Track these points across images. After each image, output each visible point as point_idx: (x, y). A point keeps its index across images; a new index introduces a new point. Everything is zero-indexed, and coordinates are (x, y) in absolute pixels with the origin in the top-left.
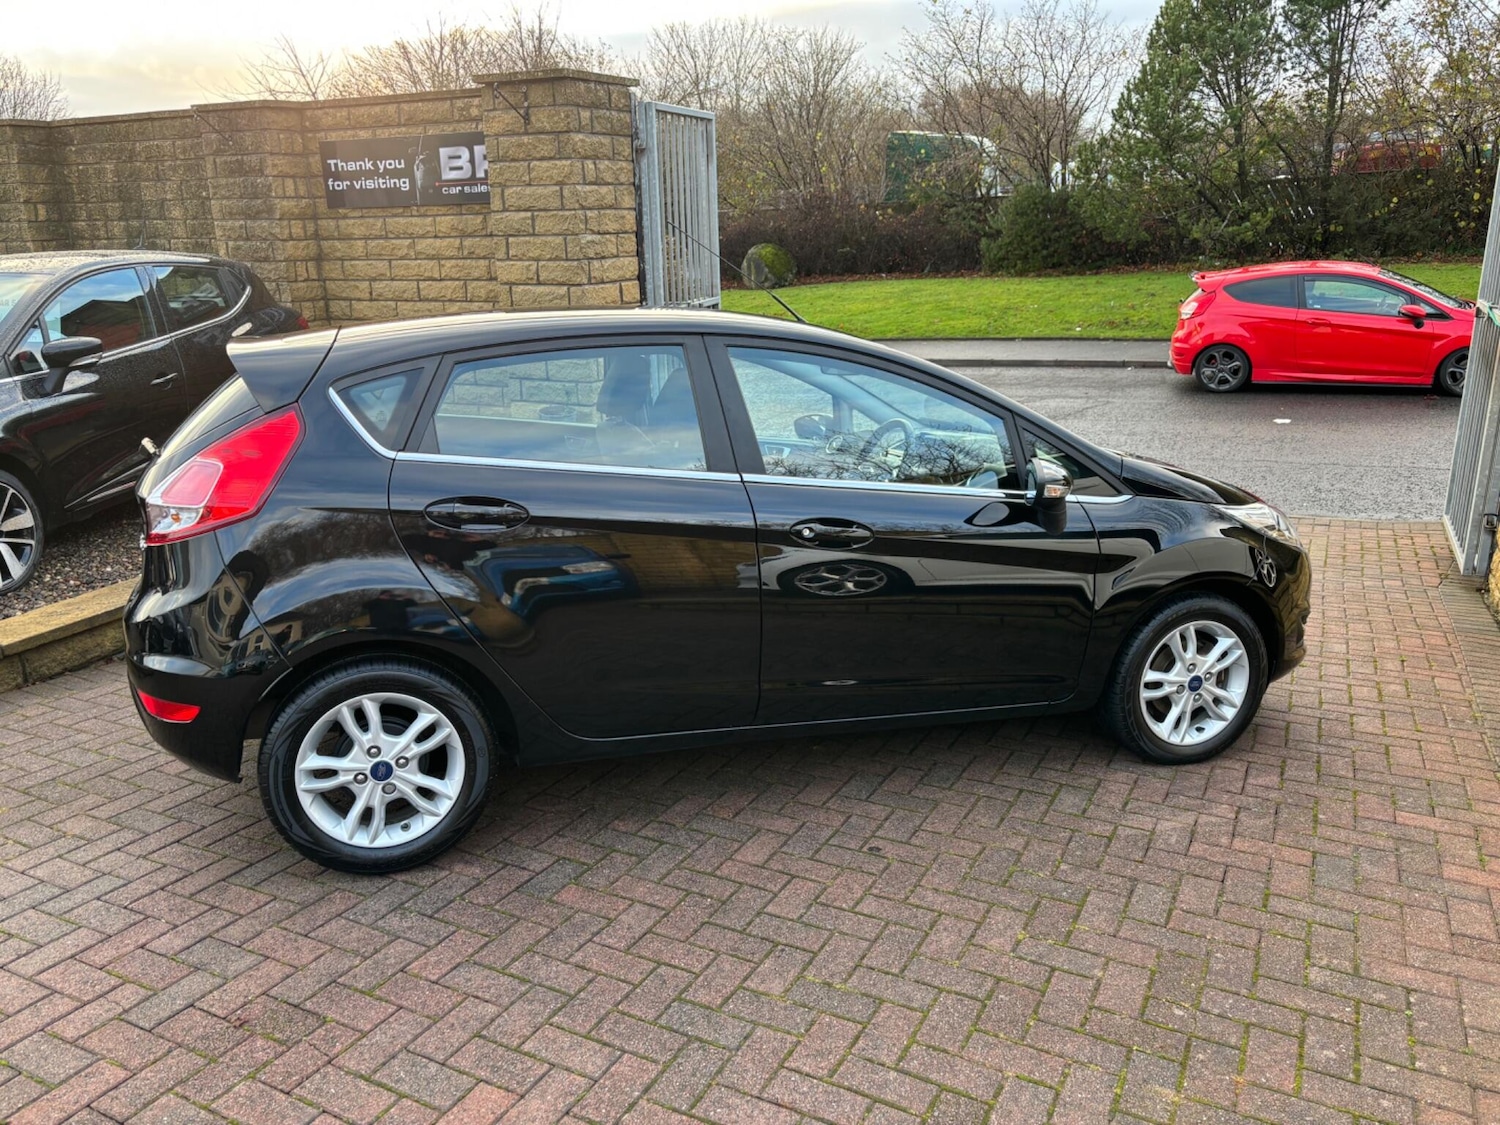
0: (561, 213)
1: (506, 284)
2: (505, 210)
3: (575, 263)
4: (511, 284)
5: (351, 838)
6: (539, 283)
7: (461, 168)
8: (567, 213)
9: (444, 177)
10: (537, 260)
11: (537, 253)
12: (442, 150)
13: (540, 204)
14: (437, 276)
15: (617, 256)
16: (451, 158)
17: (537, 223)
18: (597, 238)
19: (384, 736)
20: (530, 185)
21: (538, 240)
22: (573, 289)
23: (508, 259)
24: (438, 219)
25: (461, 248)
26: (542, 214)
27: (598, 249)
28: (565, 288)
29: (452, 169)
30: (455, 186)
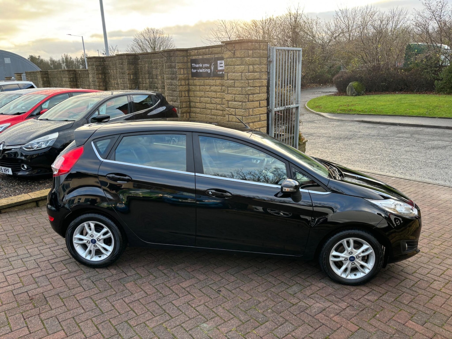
0: (241, 81)
1: (227, 101)
2: (228, 80)
3: (244, 96)
4: (228, 101)
5: (86, 257)
6: (235, 101)
7: (222, 67)
8: (243, 81)
9: (218, 69)
10: (235, 94)
11: (234, 92)
12: (218, 61)
13: (236, 78)
14: (215, 97)
15: (259, 93)
16: (220, 63)
17: (235, 84)
18: (252, 88)
19: (95, 232)
20: (234, 73)
21: (236, 89)
22: (243, 103)
23: (228, 94)
24: (217, 81)
25: (221, 89)
26: (237, 81)
27: (252, 91)
28: (241, 103)
29: (220, 67)
30: (221, 72)
